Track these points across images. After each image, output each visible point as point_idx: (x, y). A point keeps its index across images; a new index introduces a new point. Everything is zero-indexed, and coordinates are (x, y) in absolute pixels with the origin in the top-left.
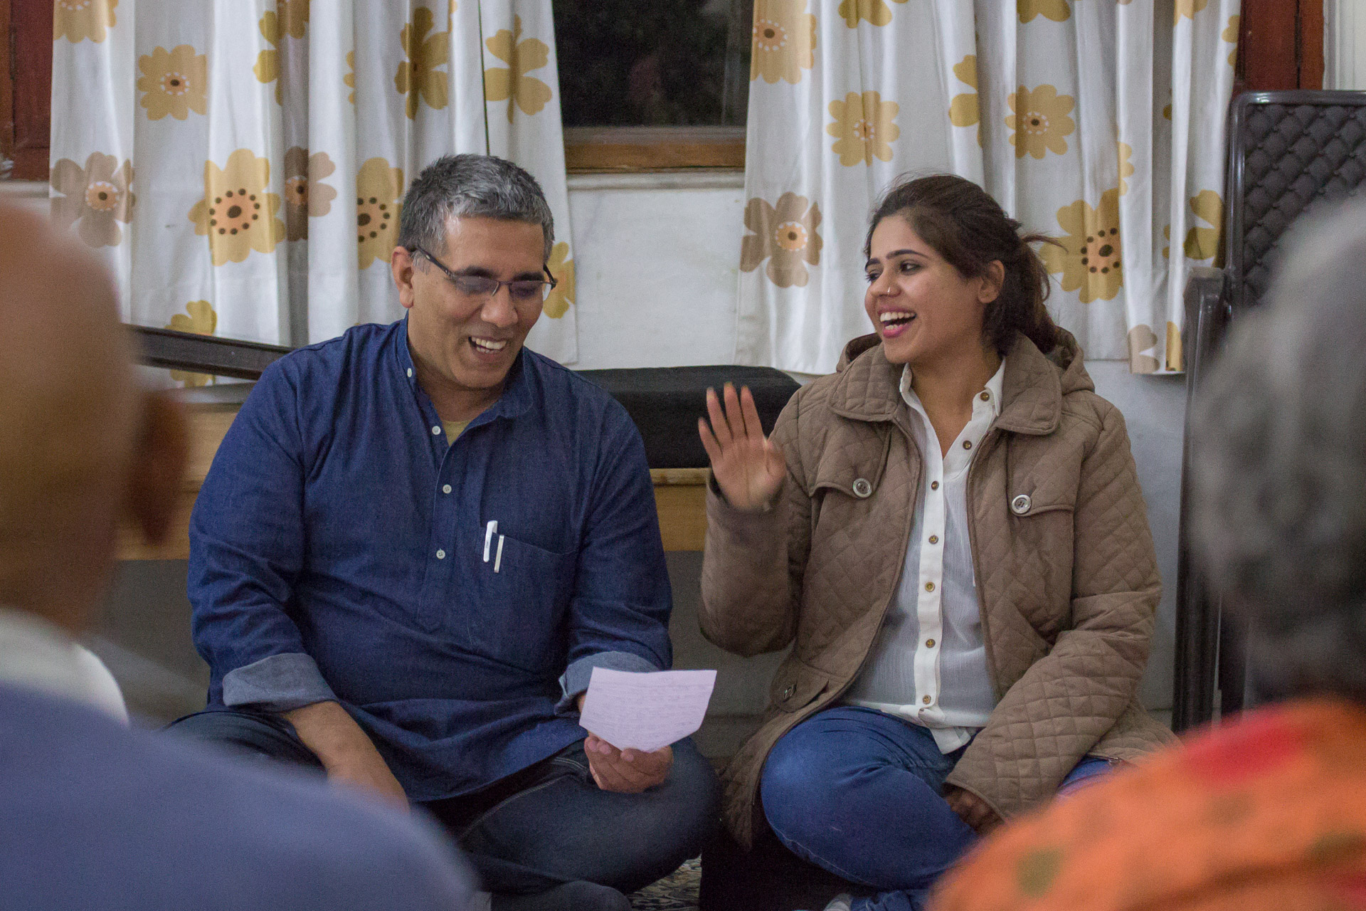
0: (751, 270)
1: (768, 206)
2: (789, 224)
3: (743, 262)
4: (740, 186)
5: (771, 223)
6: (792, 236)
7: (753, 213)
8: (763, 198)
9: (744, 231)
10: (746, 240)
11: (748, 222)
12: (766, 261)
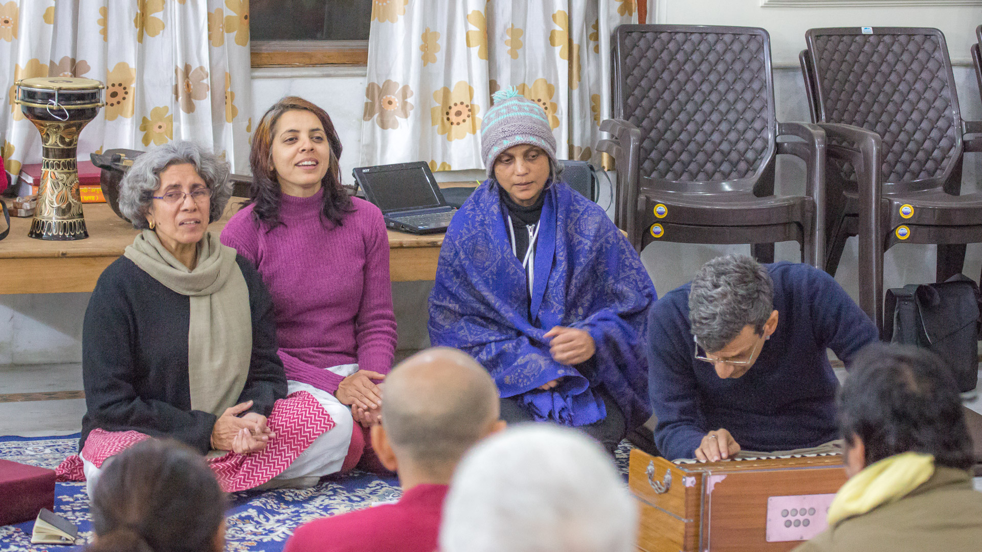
0: (369, 120)
1: (379, 87)
2: (389, 96)
3: (365, 115)
4: (365, 76)
5: (379, 97)
6: (390, 103)
7: (370, 91)
8: (376, 82)
9: (365, 99)
10: (367, 104)
11: (367, 95)
12: (376, 116)
